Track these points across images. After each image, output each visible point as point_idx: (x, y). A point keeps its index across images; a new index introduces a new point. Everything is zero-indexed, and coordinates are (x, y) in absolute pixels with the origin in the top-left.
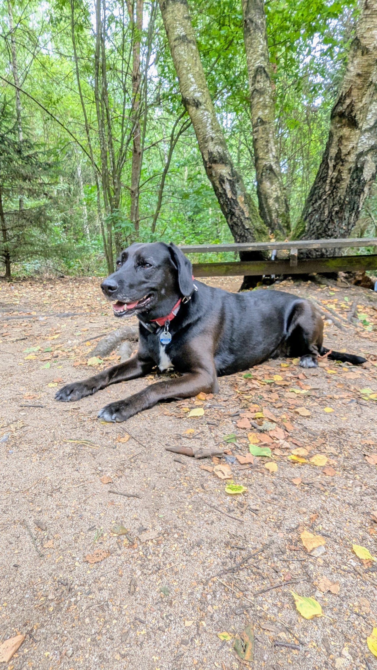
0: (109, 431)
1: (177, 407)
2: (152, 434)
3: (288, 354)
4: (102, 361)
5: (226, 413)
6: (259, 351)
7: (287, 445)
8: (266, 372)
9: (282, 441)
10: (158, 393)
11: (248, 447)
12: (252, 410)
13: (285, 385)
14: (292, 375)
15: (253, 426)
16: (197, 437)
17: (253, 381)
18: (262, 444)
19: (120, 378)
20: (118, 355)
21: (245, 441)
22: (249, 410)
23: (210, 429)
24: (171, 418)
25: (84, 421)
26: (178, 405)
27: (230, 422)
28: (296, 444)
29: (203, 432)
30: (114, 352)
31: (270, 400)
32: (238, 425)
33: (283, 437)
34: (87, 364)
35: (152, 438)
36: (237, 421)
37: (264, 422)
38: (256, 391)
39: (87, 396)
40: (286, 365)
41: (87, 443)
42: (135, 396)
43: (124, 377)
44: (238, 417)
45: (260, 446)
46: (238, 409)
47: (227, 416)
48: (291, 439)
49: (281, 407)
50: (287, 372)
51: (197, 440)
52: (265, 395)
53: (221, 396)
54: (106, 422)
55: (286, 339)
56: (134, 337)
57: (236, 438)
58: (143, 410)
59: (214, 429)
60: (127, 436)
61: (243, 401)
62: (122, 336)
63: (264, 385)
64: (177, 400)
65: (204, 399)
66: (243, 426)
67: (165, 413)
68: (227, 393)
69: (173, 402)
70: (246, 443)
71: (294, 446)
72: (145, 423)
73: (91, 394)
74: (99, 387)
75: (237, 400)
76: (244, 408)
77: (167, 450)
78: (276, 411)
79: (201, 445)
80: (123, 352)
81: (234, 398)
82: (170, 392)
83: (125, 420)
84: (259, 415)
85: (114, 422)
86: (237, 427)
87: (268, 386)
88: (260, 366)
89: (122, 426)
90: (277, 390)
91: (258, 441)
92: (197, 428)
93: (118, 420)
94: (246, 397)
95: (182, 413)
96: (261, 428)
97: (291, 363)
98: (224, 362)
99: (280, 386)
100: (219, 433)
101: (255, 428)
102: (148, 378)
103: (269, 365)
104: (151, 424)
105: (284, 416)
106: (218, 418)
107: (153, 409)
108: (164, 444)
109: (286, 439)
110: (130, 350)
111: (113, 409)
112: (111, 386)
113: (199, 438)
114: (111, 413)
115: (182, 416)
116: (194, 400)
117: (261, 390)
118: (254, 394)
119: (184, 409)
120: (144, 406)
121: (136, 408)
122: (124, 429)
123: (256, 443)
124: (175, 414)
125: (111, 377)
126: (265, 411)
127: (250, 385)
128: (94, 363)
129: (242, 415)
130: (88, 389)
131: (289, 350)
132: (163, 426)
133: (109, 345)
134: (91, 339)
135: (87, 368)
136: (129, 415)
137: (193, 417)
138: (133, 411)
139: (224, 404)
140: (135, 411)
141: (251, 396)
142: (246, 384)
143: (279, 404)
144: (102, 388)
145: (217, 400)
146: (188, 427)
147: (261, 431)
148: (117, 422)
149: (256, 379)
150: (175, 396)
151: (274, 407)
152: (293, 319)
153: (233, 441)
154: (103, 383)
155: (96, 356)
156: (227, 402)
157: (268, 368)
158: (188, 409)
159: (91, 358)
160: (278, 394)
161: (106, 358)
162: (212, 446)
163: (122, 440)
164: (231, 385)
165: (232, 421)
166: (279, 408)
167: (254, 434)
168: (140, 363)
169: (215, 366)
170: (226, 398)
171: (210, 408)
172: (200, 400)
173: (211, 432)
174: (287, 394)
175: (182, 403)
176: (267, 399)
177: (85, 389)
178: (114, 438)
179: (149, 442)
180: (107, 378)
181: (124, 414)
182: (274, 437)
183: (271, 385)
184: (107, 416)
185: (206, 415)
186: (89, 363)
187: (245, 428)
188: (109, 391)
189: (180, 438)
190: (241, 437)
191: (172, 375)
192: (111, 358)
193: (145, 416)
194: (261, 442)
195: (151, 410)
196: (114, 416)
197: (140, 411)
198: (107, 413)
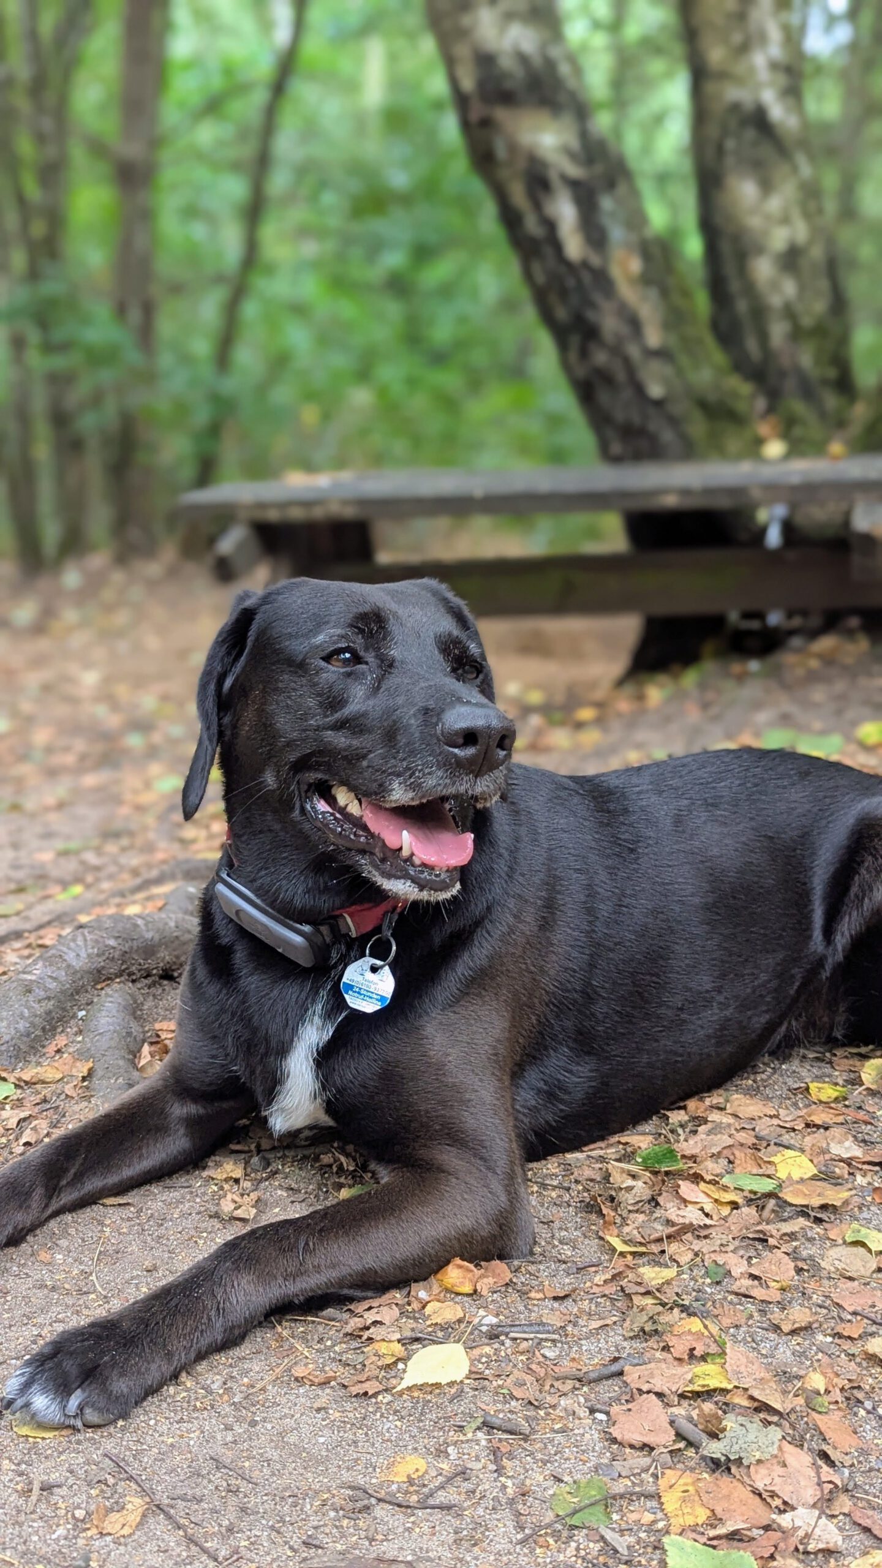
0: (54, 1477)
1: (351, 1336)
2: (245, 1487)
3: (838, 1034)
4: (8, 1089)
5: (567, 1367)
7: (828, 1533)
8: (742, 1137)
9: (802, 1519)
10: (266, 1278)
11: (658, 1547)
12: (680, 1348)
13: (824, 1207)
14: (857, 1152)
15: (680, 1436)
16: (441, 1497)
17: (686, 1189)
18: (721, 1531)
19: (93, 1184)
20: (82, 1055)
21: (648, 1517)
22: (666, 1348)
23: (495, 1453)
24: (325, 1396)
26: (354, 1323)
27: (583, 1412)
28: (867, 1530)
29: (463, 1473)
30: (61, 1040)
31: (759, 1293)
32: (616, 1432)
33: (811, 1494)
35: (244, 1510)
36: (615, 1409)
37: (730, 1422)
38: (697, 1245)
40: (828, 1092)
42: (164, 1295)
43: (112, 1179)
44: (615, 1388)
45: (712, 1543)
46: (615, 1341)
47: (570, 1384)
48: (844, 1503)
49: (808, 1328)
50: (836, 1132)
51: (438, 1515)
52: (738, 1267)
53: (544, 1270)
55: (826, 974)
56: (151, 963)
57: (609, 1501)
58: (201, 1357)
59: (511, 1456)
60: (135, 1504)
61: (637, 1300)
62: (100, 962)
63: (735, 1206)
65: (468, 1289)
66: (637, 1438)
67: (299, 1371)
68: (567, 1251)
69: (330, 1312)
70: (650, 1528)
71: (859, 1537)
72: (211, 1424)
75: (611, 1289)
76: (644, 1334)
78: (785, 1352)
80: (104, 1043)
81: (599, 1279)
82: (317, 1269)
83: (125, 1416)
84: (710, 1376)
86: (614, 1441)
87: (749, 1213)
88: (716, 1098)
89: (109, 1445)
90: (792, 1236)
91: (702, 1515)
92: (441, 1452)
93: (91, 1416)
94: (652, 1275)
95: (371, 1370)
96: (714, 1449)
97: (857, 1082)
98: (551, 1094)
99: (803, 1212)
100: (537, 1478)
101: (690, 1444)
102: (219, 1174)
103: (753, 1092)
104: (238, 1429)
105: (817, 1381)
106: (531, 1391)
107: (244, 1350)
109: (825, 1503)
110: (135, 1028)
111: (70, 1366)
112: (53, 1224)
113: (446, 1508)
114: (62, 1389)
115: (371, 1387)
116: (422, 1294)
117: (718, 1236)
118: (685, 1258)
119: (383, 1348)
120: (205, 1342)
121: (169, 1355)
122: (119, 1465)
123: (694, 1528)
124: (343, 1375)
125: (52, 1190)
126: (736, 1354)
127: (671, 1210)
129: (633, 1375)
131: (840, 1018)
132: (292, 1438)
133: (39, 1009)
137: (421, 1387)
138: (157, 1368)
139: (552, 1314)
140: (167, 1369)
141: (670, 1273)
142: (654, 1202)
143: (799, 1315)
144: (13, 1241)
145: (523, 1294)
146: (398, 1445)
147: (716, 1465)
149: (697, 1178)
150: (341, 1283)
151: (777, 1328)
152: (854, 889)
153: (594, 1518)
154: (22, 1218)
156: (569, 1306)
157: (752, 1107)
158: (398, 1348)
160: (794, 1255)
161: (26, 1077)
162: (502, 1545)
163: (114, 1523)
164: (592, 1208)
165: (592, 1411)
166: (794, 1332)
167: (688, 1478)
168: (179, 1110)
169: (515, 1114)
170: (565, 1282)
171: (493, 1336)
172: (451, 1292)
173: (500, 1471)
174: (834, 1253)
175: (370, 1317)
176: (742, 1285)
178: (80, 1514)
179: (230, 1530)
180: (38, 1193)
181: (121, 1385)
182: (774, 1495)
183: (761, 1208)
184: (41, 1402)
185: (475, 1375)
187: (647, 1448)
188: (44, 1256)
189: (367, 1508)
190: (629, 1496)
191: (326, 1159)
192: (49, 1072)
193: (209, 1391)
194: (715, 1519)
195: (237, 1352)
196: (74, 1402)
197: (186, 1367)
198: (44, 1391)
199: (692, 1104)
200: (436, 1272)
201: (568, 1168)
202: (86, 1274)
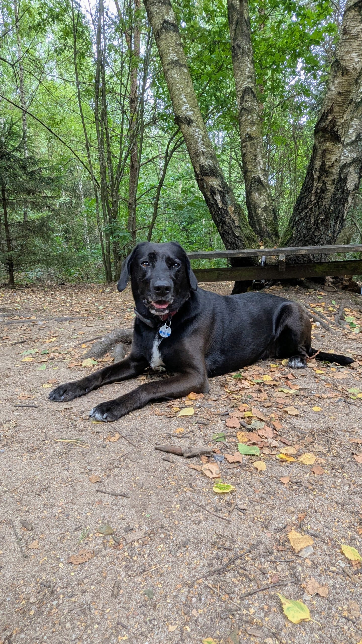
0: (100, 431)
1: (168, 407)
2: (143, 433)
3: (277, 355)
4: (96, 363)
5: (216, 413)
6: (249, 351)
7: (275, 443)
8: (256, 373)
9: (270, 440)
10: (149, 393)
11: (236, 446)
12: (242, 409)
13: (274, 385)
14: (282, 376)
15: (241, 425)
16: (187, 435)
17: (243, 381)
18: (251, 442)
19: (112, 379)
20: (112, 356)
21: (234, 440)
22: (239, 410)
23: (199, 428)
24: (161, 417)
25: (76, 421)
26: (169, 404)
27: (220, 421)
28: (284, 443)
29: (192, 431)
30: (108, 354)
31: (259, 400)
32: (227, 424)
33: (272, 436)
34: (81, 365)
35: (142, 437)
36: (227, 420)
37: (253, 421)
38: (246, 391)
39: (80, 396)
40: (275, 366)
41: (77, 443)
42: (126, 395)
43: (117, 378)
44: (227, 416)
45: (249, 445)
46: (227, 408)
47: (217, 416)
48: (279, 438)
49: (270, 406)
50: (276, 372)
51: (186, 439)
52: (255, 395)
53: (211, 396)
54: (98, 421)
55: (274, 340)
56: (128, 339)
57: (225, 437)
58: (134, 409)
59: (203, 428)
60: (117, 436)
61: (232, 401)
62: (116, 338)
63: (254, 385)
64: (168, 400)
65: (194, 399)
66: (232, 426)
67: (156, 413)
68: (217, 393)
69: (164, 402)
70: (235, 442)
71: (282, 444)
72: (136, 422)
73: (84, 395)
74: (91, 388)
75: (227, 399)
76: (233, 407)
77: (156, 449)
78: (265, 410)
79: (190, 444)
80: (117, 354)
81: (224, 397)
82: (161, 392)
83: (116, 420)
84: (248, 414)
85: (105, 422)
86: (227, 426)
87: (257, 386)
89: (112, 425)
90: (266, 390)
91: (247, 440)
92: (187, 427)
93: (109, 419)
94: (235, 397)
95: (172, 413)
96: (249, 427)
97: (281, 364)
98: (215, 362)
99: (270, 386)
100: (209, 432)
101: (244, 427)
102: (141, 378)
103: (259, 366)
104: (142, 423)
105: (273, 416)
106: (208, 417)
107: (144, 409)
108: (153, 443)
109: (275, 437)
110: (124, 352)
111: (104, 408)
112: (104, 386)
113: (188, 437)
114: (102, 413)
115: (172, 416)
116: (184, 399)
117: (250, 390)
118: (243, 394)
119: (175, 409)
120: (135, 406)
121: (127, 408)
122: (115, 429)
123: (245, 442)
124: (166, 414)
125: (103, 378)
126: (254, 410)
127: (240, 385)
128: (88, 364)
129: (231, 414)
130: (81, 390)
131: (277, 351)
132: (154, 425)
133: (103, 347)
134: (87, 342)
135: (81, 369)
136: (119, 415)
137: (183, 416)
138: (124, 411)
139: (214, 403)
140: (126, 411)
141: (240, 396)
142: (236, 384)
143: (269, 404)
144: (95, 388)
145: (207, 400)
146: (178, 426)
147: (250, 430)
148: (108, 421)
149: (245, 379)
150: (166, 395)
151: (264, 406)
152: (281, 320)
153: (222, 440)
154: (96, 383)
155: (90, 357)
156: (217, 402)
157: (258, 368)
158: (179, 409)
159: (86, 360)
160: (267, 393)
161: (100, 360)
162: (201, 444)
163: (112, 439)
164: (222, 385)
165: (222, 420)
166: (267, 407)
167: (243, 433)
168: (133, 364)
169: (206, 366)
170: (216, 398)
171: (200, 407)
172: (191, 399)
173: (201, 431)
174: (276, 393)
175: (172, 403)
176: (256, 399)
177: (78, 389)
178: (105, 437)
179: (139, 441)
180: (100, 378)
181: (116, 413)
182: (263, 436)
183: (260, 385)
184: (98, 415)
185: (196, 414)
186: (84, 364)
187: (234, 428)
188: (101, 392)
189: (170, 437)
190: (230, 436)
191: (164, 376)
192: (105, 359)
193: (136, 416)
194: (249, 440)
195: (142, 409)
196: (105, 416)
197: (131, 411)
198: (98, 413)
199: (245, 368)
200: (187, 395)
201: (218, 379)
202: (110, 395)
